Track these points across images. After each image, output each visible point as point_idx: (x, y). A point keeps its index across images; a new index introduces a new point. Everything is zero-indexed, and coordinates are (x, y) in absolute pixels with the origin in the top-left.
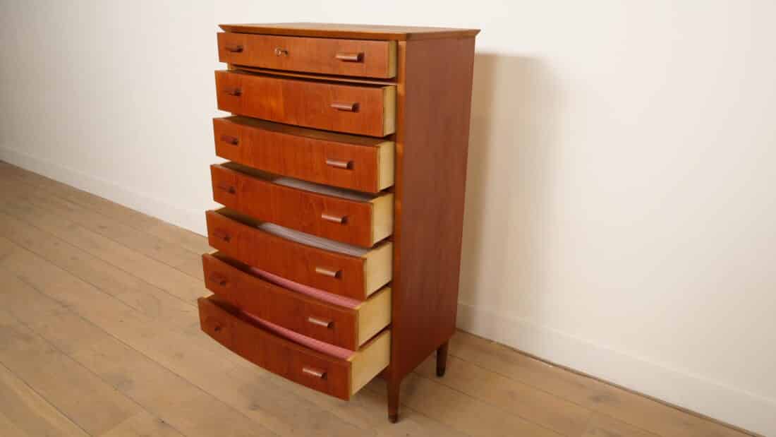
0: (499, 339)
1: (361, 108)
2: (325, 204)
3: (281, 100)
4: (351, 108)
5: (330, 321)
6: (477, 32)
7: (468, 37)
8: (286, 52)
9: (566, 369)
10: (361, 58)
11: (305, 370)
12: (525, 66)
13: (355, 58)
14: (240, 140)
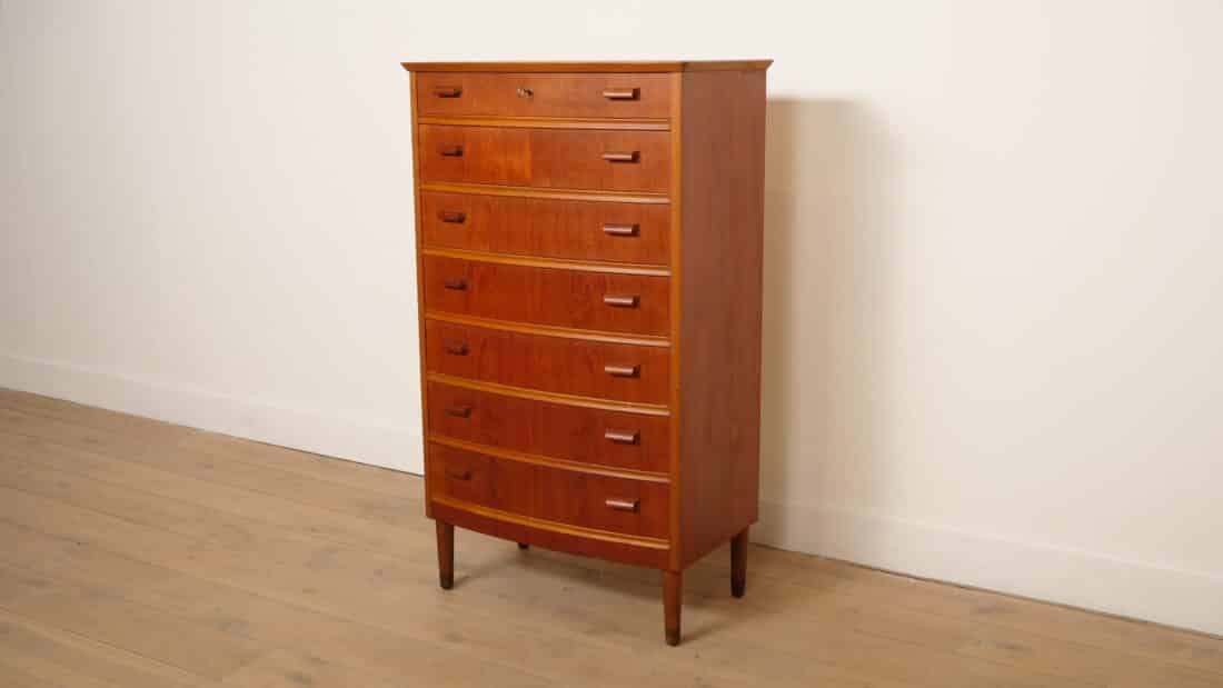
0: (828, 552)
1: (643, 157)
2: (609, 285)
3: (528, 155)
4: (630, 157)
5: (636, 432)
6: (768, 63)
7: (756, 70)
8: (530, 93)
9: (937, 582)
10: (636, 95)
11: (608, 502)
12: (838, 111)
13: (630, 94)
14: (469, 216)
